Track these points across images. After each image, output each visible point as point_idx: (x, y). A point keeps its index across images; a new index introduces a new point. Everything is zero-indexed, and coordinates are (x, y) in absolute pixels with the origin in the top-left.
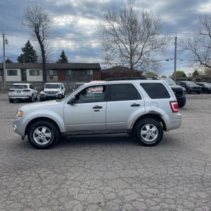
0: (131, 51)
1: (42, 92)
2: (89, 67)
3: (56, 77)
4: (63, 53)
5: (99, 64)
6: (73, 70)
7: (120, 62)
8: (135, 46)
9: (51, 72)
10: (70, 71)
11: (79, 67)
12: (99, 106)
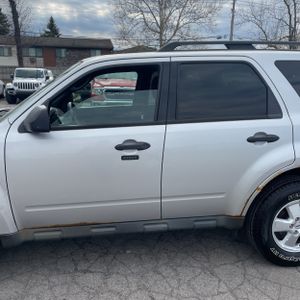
0: (161, 22)
1: (10, 85)
2: (94, 45)
3: (40, 60)
4: (52, 20)
5: (109, 41)
6: (68, 48)
7: (143, 37)
8: (168, 12)
9: (32, 52)
10: (63, 51)
11: (77, 44)
12: (138, 140)
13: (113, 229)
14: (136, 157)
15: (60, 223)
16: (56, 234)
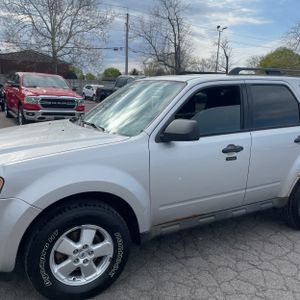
7: (33, 42)
12: (236, 145)
13: (212, 218)
14: (235, 158)
15: (180, 217)
16: (176, 227)
